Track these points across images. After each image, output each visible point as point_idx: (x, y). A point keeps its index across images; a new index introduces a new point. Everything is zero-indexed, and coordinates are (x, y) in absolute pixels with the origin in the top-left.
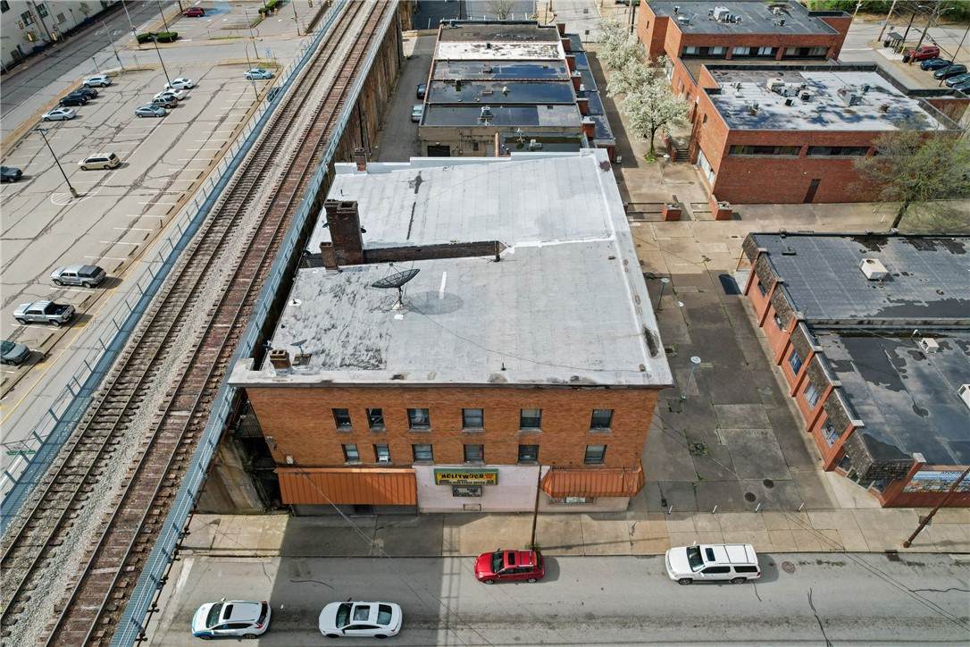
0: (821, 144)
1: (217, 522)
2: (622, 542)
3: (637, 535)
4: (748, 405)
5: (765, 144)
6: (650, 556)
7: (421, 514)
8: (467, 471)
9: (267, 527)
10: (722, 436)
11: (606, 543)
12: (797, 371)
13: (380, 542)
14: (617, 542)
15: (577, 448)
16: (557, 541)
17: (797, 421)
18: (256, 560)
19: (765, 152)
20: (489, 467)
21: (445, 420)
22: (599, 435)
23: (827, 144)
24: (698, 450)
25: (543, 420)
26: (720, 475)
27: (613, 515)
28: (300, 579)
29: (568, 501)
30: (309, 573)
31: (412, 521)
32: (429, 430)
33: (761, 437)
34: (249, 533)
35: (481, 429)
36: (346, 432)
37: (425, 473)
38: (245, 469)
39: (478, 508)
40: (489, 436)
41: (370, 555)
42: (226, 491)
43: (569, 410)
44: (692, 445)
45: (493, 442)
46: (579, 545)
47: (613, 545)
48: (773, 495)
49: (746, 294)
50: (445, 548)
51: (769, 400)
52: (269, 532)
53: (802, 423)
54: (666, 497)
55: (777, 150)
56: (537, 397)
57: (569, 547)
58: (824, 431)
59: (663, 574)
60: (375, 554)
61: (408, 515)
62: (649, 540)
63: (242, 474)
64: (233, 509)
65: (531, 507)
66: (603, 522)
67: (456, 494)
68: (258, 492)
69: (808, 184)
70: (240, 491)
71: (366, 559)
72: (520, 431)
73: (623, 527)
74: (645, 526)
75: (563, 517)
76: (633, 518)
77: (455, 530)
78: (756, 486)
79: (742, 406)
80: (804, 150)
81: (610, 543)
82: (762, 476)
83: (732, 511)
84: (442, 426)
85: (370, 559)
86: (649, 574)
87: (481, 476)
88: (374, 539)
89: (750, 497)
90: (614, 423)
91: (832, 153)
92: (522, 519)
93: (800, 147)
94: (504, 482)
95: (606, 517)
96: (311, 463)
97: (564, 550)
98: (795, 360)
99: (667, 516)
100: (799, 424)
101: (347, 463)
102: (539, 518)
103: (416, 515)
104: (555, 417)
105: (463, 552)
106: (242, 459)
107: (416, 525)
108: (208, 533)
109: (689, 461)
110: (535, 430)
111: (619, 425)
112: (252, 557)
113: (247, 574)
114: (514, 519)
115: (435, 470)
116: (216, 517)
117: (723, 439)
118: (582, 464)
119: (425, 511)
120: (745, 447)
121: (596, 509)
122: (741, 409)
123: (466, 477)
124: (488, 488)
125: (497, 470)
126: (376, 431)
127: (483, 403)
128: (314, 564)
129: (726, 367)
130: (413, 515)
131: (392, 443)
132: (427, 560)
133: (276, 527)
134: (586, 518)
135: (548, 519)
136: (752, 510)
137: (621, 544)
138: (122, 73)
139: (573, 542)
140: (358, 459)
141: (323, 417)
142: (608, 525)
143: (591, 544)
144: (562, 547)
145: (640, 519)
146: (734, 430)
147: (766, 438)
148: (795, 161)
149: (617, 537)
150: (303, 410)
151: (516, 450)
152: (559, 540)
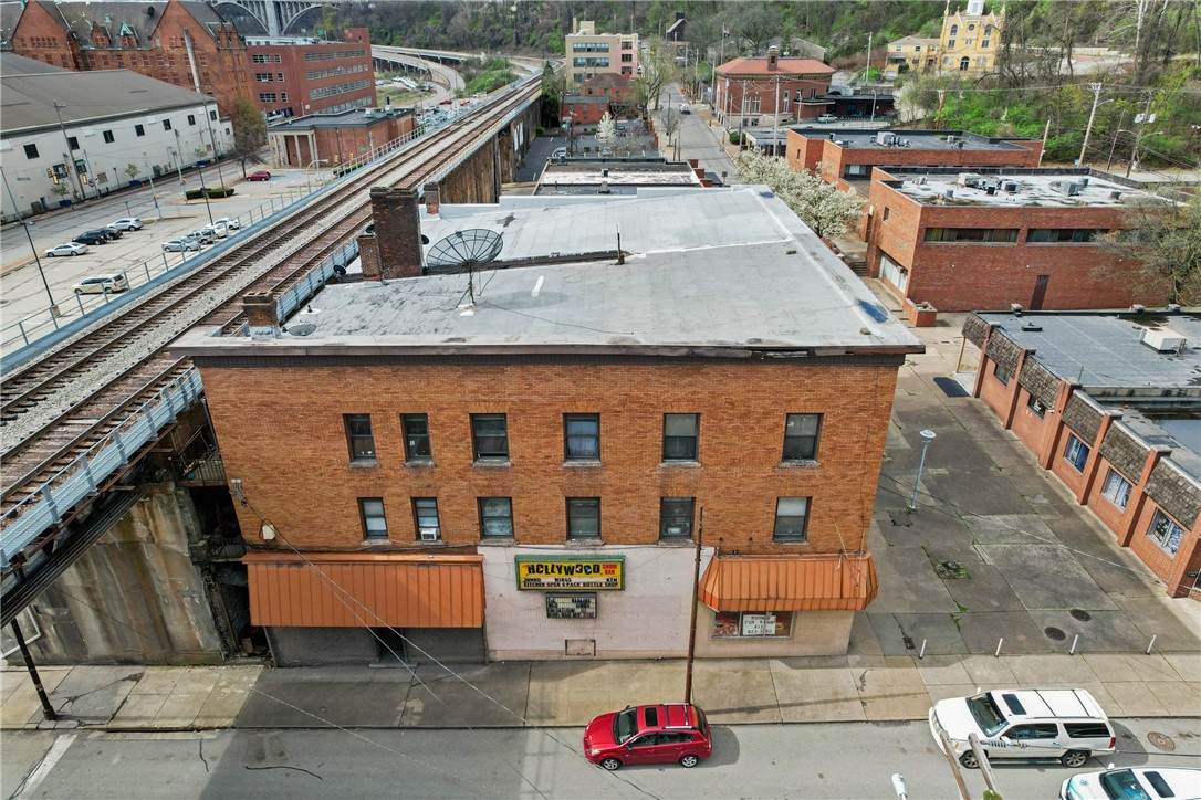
0: (1044, 225)
1: (136, 678)
2: (847, 700)
3: (870, 690)
4: (1015, 516)
5: (970, 226)
6: (901, 722)
7: (491, 662)
8: (572, 559)
9: (223, 683)
10: (985, 554)
11: (816, 703)
12: (1081, 466)
13: (417, 705)
14: (837, 701)
15: (761, 504)
16: (732, 701)
17: (1100, 534)
18: (190, 736)
19: (971, 239)
20: (611, 550)
21: (535, 441)
22: (798, 473)
23: (1052, 225)
24: (949, 571)
25: (701, 441)
26: (996, 604)
27: (825, 660)
28: (263, 765)
29: (745, 632)
30: (282, 754)
31: (477, 673)
32: (508, 464)
33: (1047, 554)
34: (189, 693)
35: (595, 463)
36: (364, 469)
37: (499, 561)
38: (192, 557)
39: (589, 648)
40: (608, 476)
41: (396, 724)
42: (159, 608)
43: (746, 415)
44: (939, 565)
45: (618, 492)
46: (770, 707)
47: (830, 705)
48: (1094, 630)
49: (977, 395)
50: (530, 713)
51: (1046, 509)
52: (225, 690)
53: (1109, 536)
54: (910, 635)
55: (987, 235)
56: (691, 385)
57: (753, 710)
58: (1153, 537)
59: (929, 750)
60: (406, 724)
61: (470, 663)
62: (892, 696)
63: (187, 566)
64: (170, 654)
65: (684, 650)
66: (809, 671)
67: (552, 611)
68: (215, 616)
69: (1032, 282)
70: (182, 606)
71: (389, 732)
72: (662, 465)
73: (845, 678)
74: (881, 677)
75: (739, 665)
76: (859, 664)
77: (550, 685)
78: (1061, 618)
79: (1005, 516)
80: (1023, 234)
81: (825, 702)
82: (1066, 605)
83: (1028, 653)
84: (529, 453)
85: (395, 733)
86: (904, 751)
87: (597, 569)
88: (407, 698)
89: (1055, 633)
90: (823, 447)
91: (1060, 239)
92: (667, 667)
93: (1018, 230)
94: (636, 585)
95: (814, 662)
96: (305, 543)
97: (744, 714)
98: (1074, 453)
99: (918, 661)
100: (1104, 538)
101: (366, 543)
102: (697, 666)
103: (483, 663)
104: (723, 431)
105: (562, 720)
106: (189, 534)
107: (481, 679)
108: (115, 694)
109: (940, 586)
110: (688, 463)
111: (832, 449)
112: (185, 730)
113: (168, 757)
114: (653, 669)
115: (518, 560)
116: (136, 670)
117: (986, 557)
118: (768, 540)
119: (499, 657)
120: (1024, 567)
121: (795, 650)
122: (1005, 521)
123: (569, 571)
124: (607, 599)
125: (623, 557)
126: (416, 467)
127: (599, 399)
128: (292, 741)
129: (968, 473)
130: (477, 663)
131: (443, 495)
132: (500, 732)
133: (238, 683)
134: (778, 666)
135: (712, 668)
136: (1064, 651)
137: (845, 704)
138: (159, 220)
139: (758, 703)
140: (384, 535)
141: (327, 433)
142: (817, 676)
143: (791, 705)
144: (740, 710)
145: (872, 666)
146: (1001, 546)
147: (1057, 555)
148: (1012, 249)
149: (837, 693)
150: (294, 418)
151: (656, 513)
152: (734, 700)
